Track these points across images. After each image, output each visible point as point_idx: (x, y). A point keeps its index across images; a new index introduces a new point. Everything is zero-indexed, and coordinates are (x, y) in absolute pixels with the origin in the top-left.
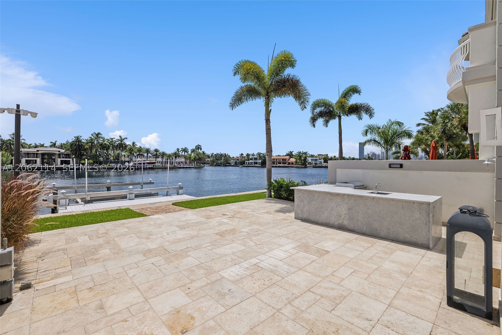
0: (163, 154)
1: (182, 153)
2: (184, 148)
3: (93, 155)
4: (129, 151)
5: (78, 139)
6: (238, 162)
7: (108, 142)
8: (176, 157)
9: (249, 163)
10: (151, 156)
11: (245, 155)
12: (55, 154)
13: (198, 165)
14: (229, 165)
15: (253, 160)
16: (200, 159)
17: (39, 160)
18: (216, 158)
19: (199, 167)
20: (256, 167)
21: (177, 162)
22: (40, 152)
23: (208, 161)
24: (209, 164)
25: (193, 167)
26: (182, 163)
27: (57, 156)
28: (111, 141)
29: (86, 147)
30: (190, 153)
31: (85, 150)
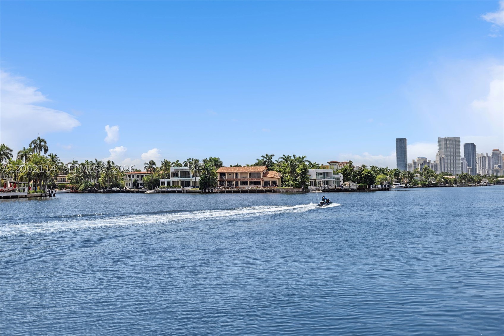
6: (140, 181)
9: (169, 183)
11: (158, 165)
13: (38, 190)
14: (118, 189)
15: (180, 175)
16: (43, 175)
19: (41, 196)
20: (187, 192)
23: (64, 180)
24: (65, 187)
25: (26, 197)
30: (14, 159)
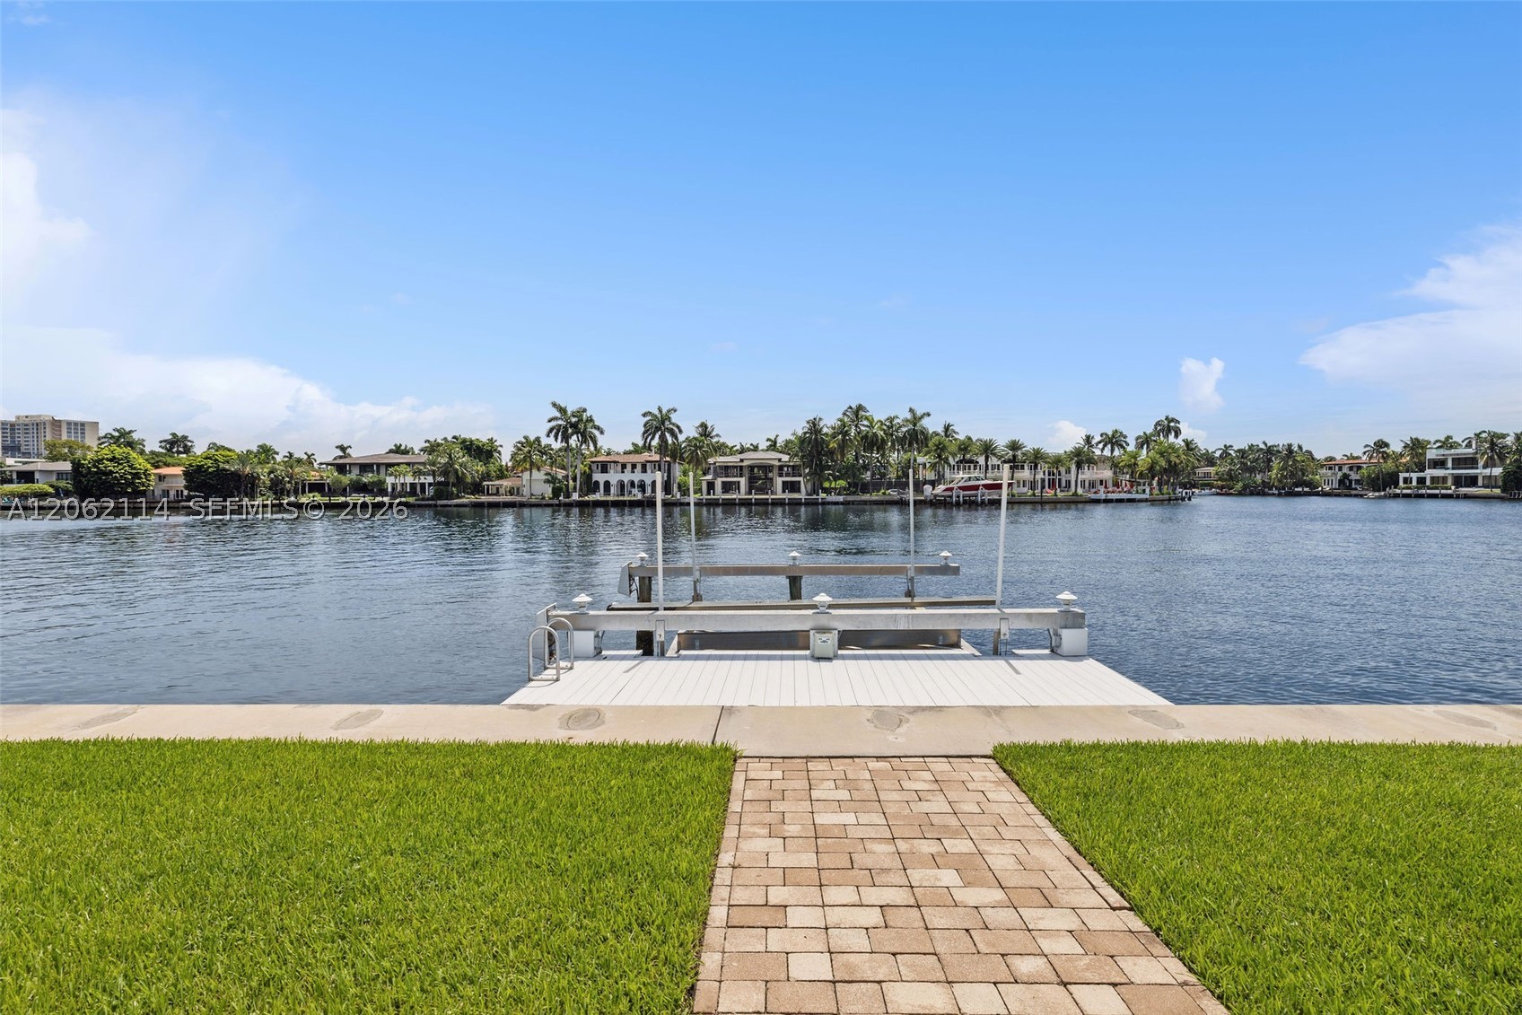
0: (1036, 457)
1: (1103, 450)
2: (1110, 434)
3: (847, 468)
4: (936, 450)
5: (814, 426)
6: (1354, 476)
7: (882, 430)
8: (1079, 466)
9: (1421, 481)
10: (999, 465)
11: (1396, 447)
12: (772, 466)
13: (1165, 491)
14: (1306, 489)
15: (1450, 464)
16: (1172, 469)
17: (743, 481)
18: (1242, 463)
19: (1170, 500)
20: (1466, 497)
21: (1083, 482)
22: (745, 463)
23: (1207, 475)
24: (1211, 486)
25: (1146, 500)
26: (1101, 484)
27: (776, 471)
28: (888, 427)
29: (831, 445)
30: (1131, 448)
31: (831, 453)
